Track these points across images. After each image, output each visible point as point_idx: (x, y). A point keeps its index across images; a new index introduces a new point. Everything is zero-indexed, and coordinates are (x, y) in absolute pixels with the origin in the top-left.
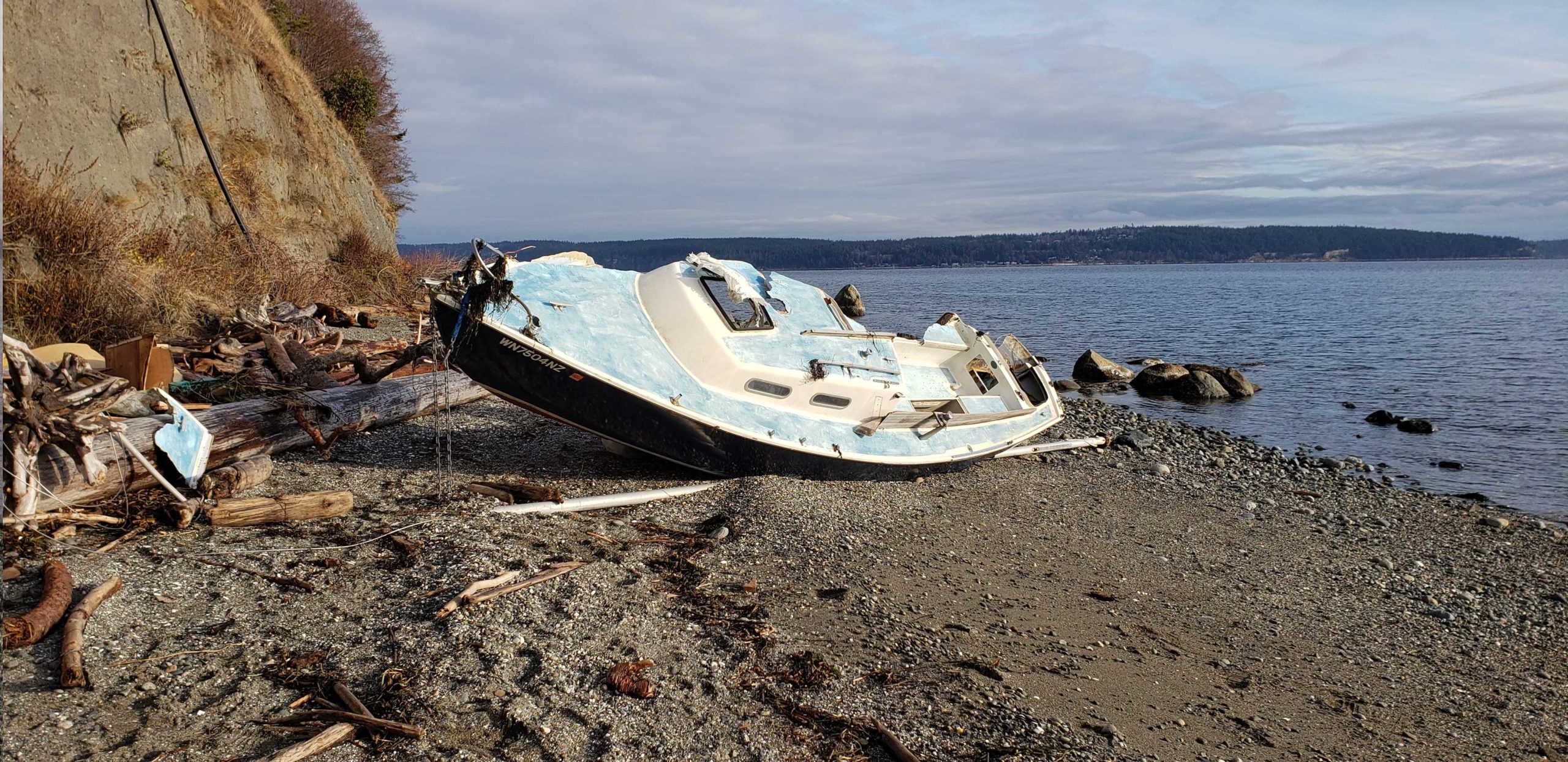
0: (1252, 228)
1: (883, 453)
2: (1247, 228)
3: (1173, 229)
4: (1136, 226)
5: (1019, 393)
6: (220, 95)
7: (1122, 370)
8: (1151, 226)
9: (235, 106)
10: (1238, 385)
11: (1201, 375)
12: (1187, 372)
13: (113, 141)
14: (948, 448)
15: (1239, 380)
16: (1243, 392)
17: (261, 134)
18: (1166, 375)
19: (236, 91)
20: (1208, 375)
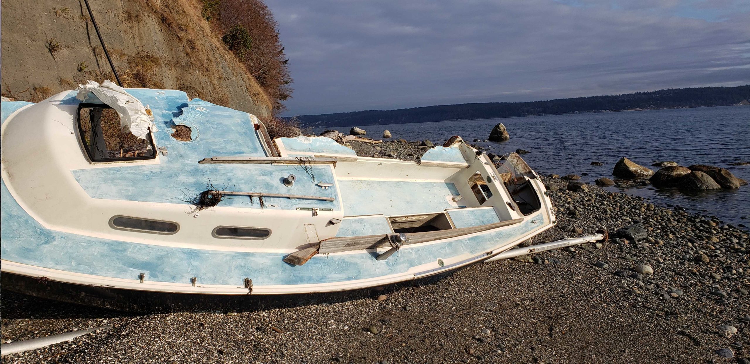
0: (741, 87)
1: (322, 280)
2: (739, 87)
3: (695, 89)
4: (674, 89)
5: (509, 205)
6: (130, 33)
7: (645, 170)
8: (682, 88)
9: (141, 40)
10: (727, 181)
11: (699, 174)
12: (689, 172)
13: (44, 57)
14: (412, 265)
15: (727, 177)
16: (731, 185)
17: (158, 54)
18: (674, 174)
19: (142, 32)
20: (704, 174)
